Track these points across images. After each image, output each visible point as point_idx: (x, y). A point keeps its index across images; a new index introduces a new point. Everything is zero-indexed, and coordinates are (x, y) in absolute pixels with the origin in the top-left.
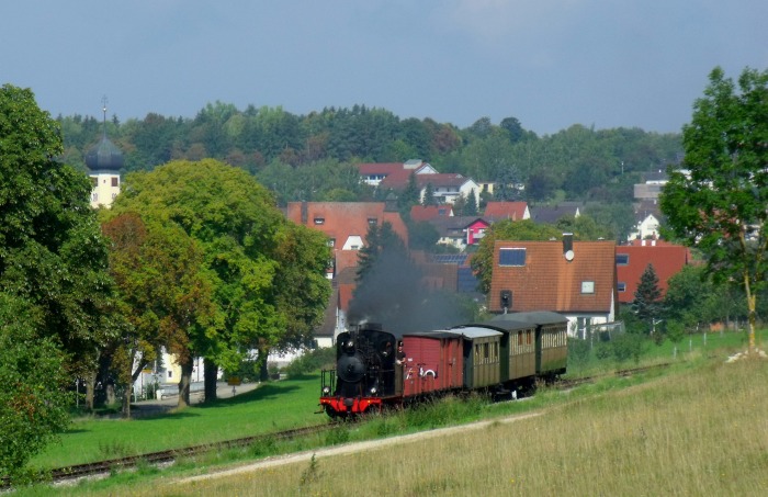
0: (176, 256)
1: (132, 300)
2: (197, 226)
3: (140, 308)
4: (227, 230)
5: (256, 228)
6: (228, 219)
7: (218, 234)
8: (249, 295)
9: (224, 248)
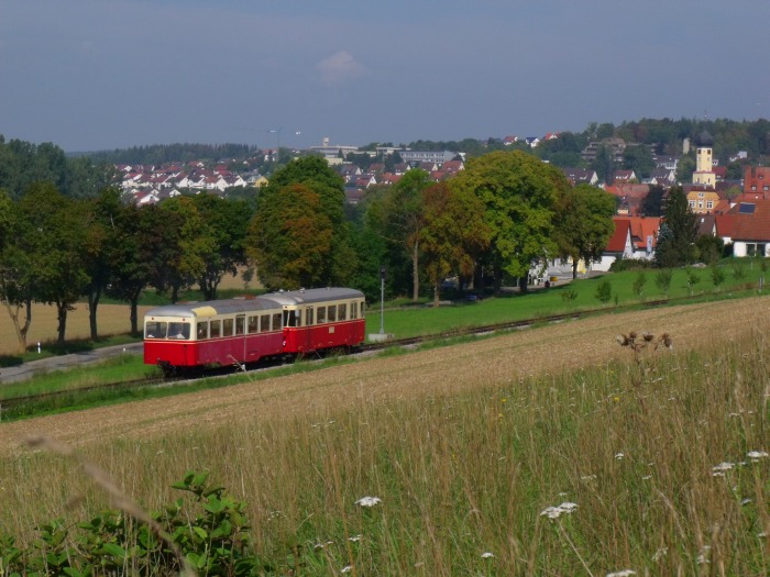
0: (466, 209)
1: (436, 235)
2: (500, 190)
3: (441, 241)
4: (519, 192)
5: (537, 192)
6: (519, 186)
7: (513, 195)
8: (532, 232)
9: (515, 203)
